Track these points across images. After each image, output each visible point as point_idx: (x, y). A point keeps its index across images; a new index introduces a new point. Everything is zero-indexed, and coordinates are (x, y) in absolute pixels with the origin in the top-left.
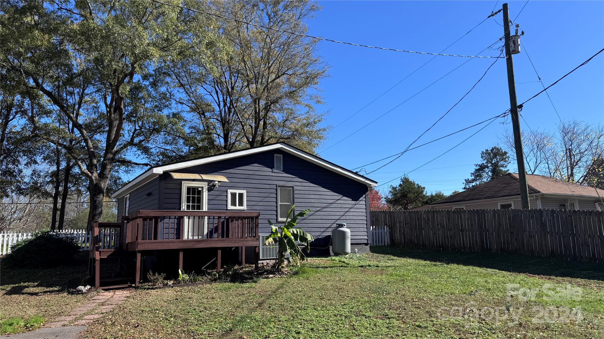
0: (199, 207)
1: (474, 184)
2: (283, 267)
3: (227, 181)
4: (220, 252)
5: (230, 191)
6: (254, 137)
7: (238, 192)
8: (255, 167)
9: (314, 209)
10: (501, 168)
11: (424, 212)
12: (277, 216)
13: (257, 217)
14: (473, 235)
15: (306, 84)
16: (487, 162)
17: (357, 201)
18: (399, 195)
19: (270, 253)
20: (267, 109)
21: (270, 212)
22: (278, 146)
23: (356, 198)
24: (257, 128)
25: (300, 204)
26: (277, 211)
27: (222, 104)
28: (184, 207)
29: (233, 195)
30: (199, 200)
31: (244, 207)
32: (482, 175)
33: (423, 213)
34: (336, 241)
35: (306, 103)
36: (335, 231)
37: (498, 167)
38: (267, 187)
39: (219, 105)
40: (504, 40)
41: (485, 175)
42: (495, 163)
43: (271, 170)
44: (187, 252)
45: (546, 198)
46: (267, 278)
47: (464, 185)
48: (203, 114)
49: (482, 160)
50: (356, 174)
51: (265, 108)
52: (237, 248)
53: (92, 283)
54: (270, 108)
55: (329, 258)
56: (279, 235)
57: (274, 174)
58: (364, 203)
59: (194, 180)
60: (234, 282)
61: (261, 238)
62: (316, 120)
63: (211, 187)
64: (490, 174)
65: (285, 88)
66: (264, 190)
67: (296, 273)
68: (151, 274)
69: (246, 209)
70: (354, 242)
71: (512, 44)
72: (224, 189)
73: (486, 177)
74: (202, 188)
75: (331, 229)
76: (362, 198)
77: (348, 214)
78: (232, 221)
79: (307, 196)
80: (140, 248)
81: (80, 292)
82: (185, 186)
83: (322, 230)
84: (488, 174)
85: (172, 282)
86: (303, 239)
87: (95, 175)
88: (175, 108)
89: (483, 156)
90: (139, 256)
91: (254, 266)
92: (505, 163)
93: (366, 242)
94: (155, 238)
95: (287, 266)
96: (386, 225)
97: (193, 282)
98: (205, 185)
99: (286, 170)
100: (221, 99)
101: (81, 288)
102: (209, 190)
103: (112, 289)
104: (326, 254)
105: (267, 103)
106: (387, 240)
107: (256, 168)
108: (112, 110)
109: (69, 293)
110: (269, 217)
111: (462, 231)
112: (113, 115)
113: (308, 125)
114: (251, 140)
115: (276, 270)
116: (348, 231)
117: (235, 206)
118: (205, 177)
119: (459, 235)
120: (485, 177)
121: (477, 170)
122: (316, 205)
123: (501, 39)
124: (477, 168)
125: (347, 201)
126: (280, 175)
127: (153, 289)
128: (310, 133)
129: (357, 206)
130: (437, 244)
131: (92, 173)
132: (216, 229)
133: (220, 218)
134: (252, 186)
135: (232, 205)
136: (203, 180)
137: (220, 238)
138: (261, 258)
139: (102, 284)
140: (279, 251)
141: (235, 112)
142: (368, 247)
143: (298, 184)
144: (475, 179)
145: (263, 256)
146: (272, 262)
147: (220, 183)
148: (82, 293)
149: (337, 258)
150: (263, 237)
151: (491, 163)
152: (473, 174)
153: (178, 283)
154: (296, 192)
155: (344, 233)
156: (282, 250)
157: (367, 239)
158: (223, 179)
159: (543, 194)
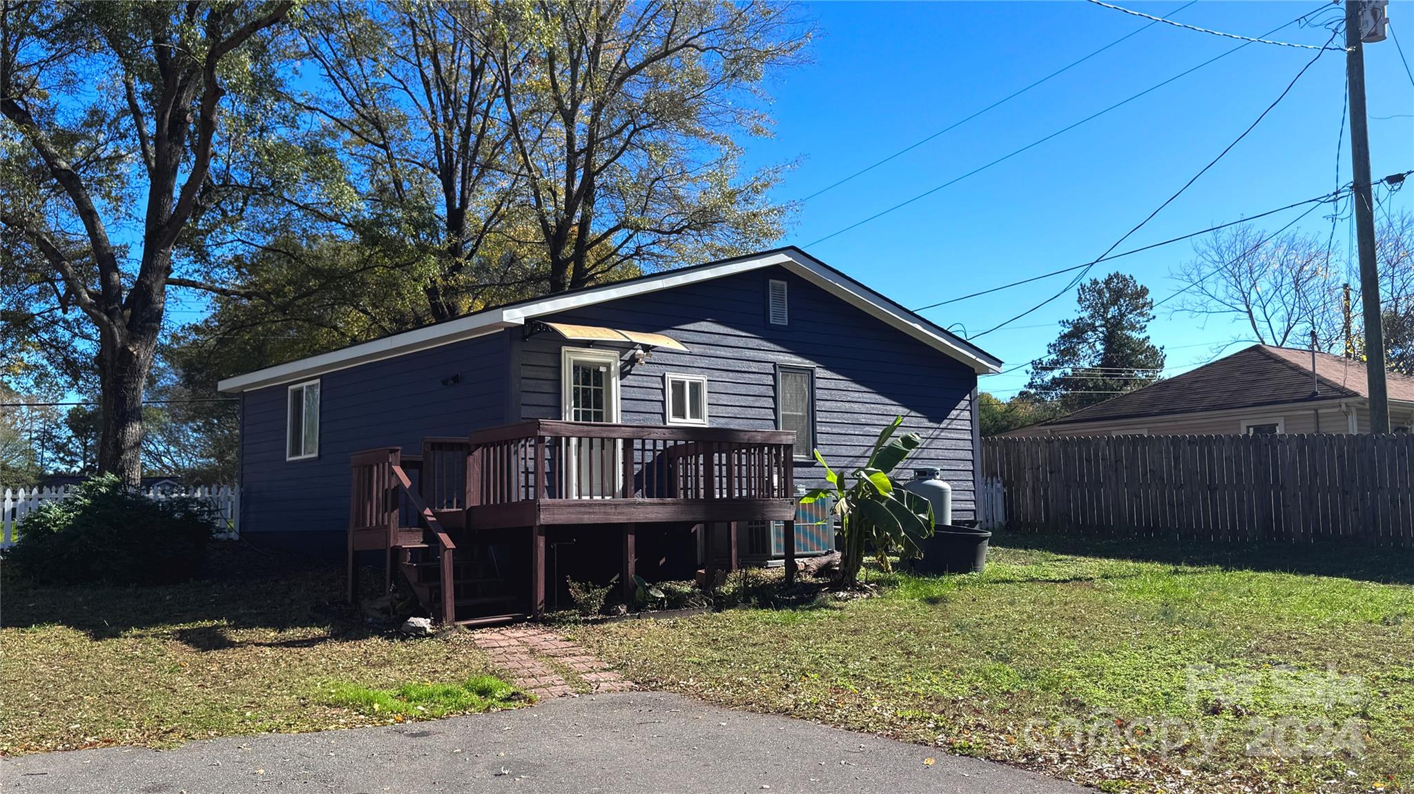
0: (599, 416)
1: (1057, 373)
5: (671, 376)
7: (688, 378)
9: (858, 430)
10: (1129, 333)
11: (1108, 443)
13: (789, 446)
14: (1241, 500)
16: (1092, 316)
22: (782, 258)
25: (828, 417)
28: (568, 416)
29: (679, 388)
30: (602, 399)
31: (704, 421)
32: (1078, 349)
33: (1103, 443)
37: (1123, 329)
38: (754, 367)
41: (1084, 349)
42: (1114, 317)
47: (1030, 375)
49: (1079, 309)
58: (967, 414)
59: (591, 343)
63: (627, 366)
64: (1099, 347)
66: (745, 376)
68: (575, 585)
69: (707, 424)
72: (656, 370)
73: (1089, 356)
74: (608, 366)
76: (963, 403)
77: (932, 443)
79: (842, 395)
80: (545, 518)
82: (570, 357)
84: (1092, 347)
85: (625, 606)
89: (1083, 296)
90: (540, 539)
92: (1141, 319)
93: (972, 518)
98: (613, 359)
101: (415, 621)
102: (624, 372)
109: (386, 637)
111: (1213, 489)
116: (945, 486)
117: (684, 416)
118: (615, 336)
119: (1205, 499)
120: (1084, 357)
121: (1064, 337)
124: (1066, 331)
126: (782, 336)
129: (953, 424)
130: (1140, 521)
131: (111, 315)
134: (719, 363)
135: (675, 415)
136: (611, 345)
144: (1058, 360)
151: (1104, 318)
152: (1055, 345)
153: (636, 609)
154: (818, 383)
157: (974, 511)
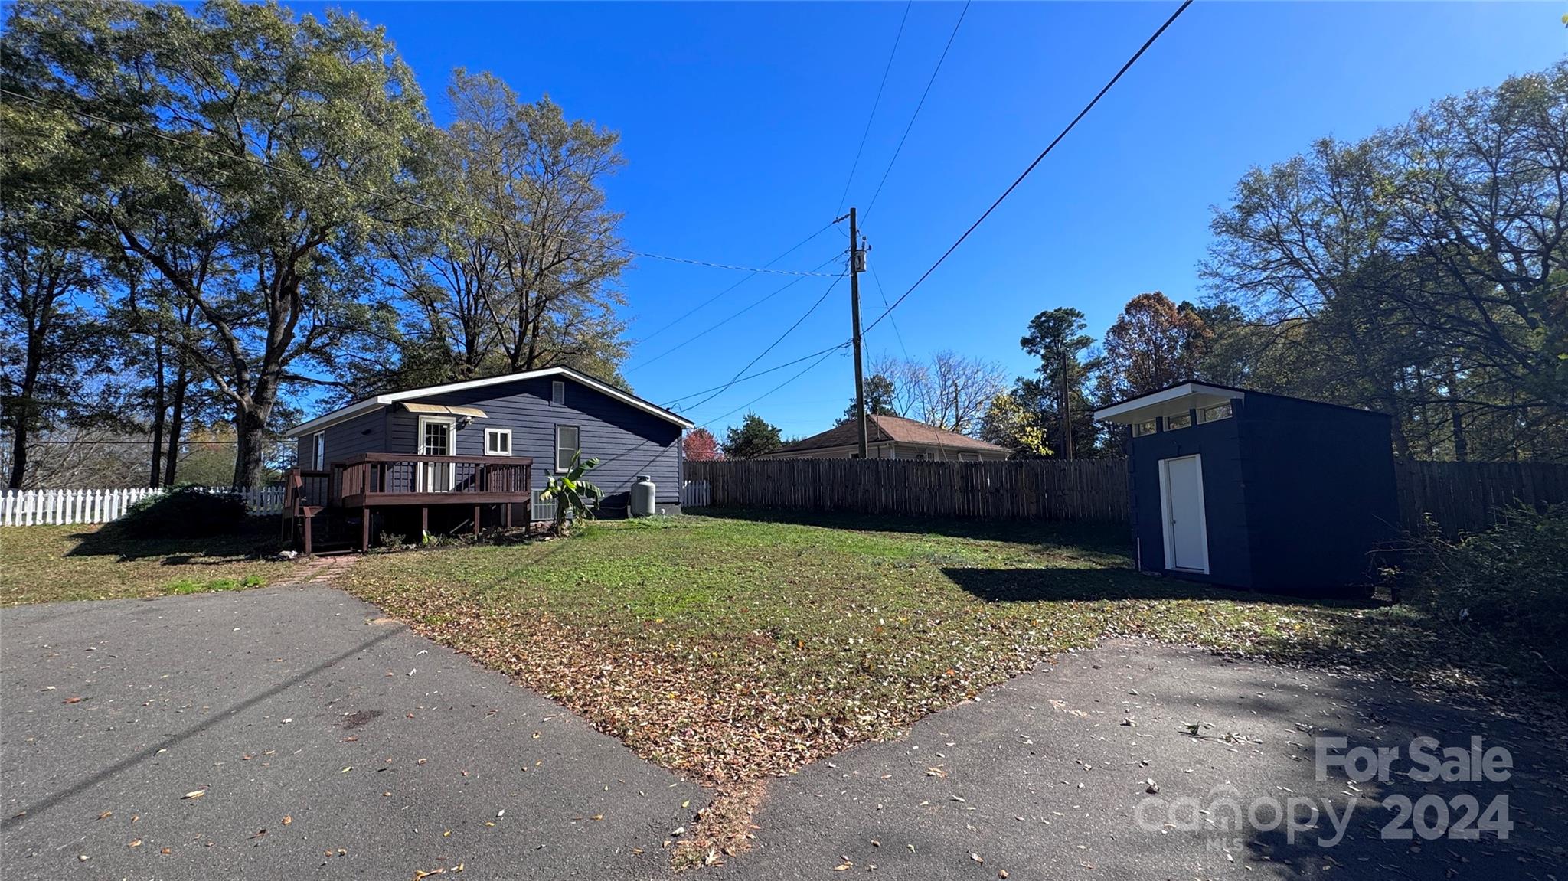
0: (443, 452)
2: (562, 529)
3: (486, 416)
4: (478, 509)
5: (488, 431)
6: (518, 348)
7: (499, 431)
8: (525, 398)
9: (607, 457)
12: (555, 465)
13: (529, 466)
15: (602, 274)
17: (666, 446)
18: (741, 440)
19: (545, 514)
20: (540, 305)
21: (545, 461)
22: (558, 370)
23: (665, 443)
24: (523, 334)
25: (588, 451)
26: (555, 459)
27: (463, 293)
28: (422, 450)
29: (493, 436)
30: (444, 442)
31: (509, 453)
34: (636, 499)
35: (601, 302)
36: (635, 486)
38: (542, 425)
39: (459, 293)
40: (849, 253)
43: (547, 403)
44: (432, 508)
45: (900, 447)
46: (543, 540)
48: (431, 305)
50: (667, 411)
51: (537, 305)
52: (499, 505)
53: (300, 548)
54: (544, 306)
55: (627, 520)
56: (559, 489)
57: (551, 409)
58: (676, 449)
59: (436, 414)
60: (499, 545)
61: (533, 494)
62: (616, 329)
63: (461, 424)
65: (569, 277)
66: (536, 430)
67: (582, 535)
68: (385, 535)
69: (511, 455)
70: (660, 500)
71: (857, 260)
72: (479, 427)
74: (449, 425)
75: (629, 484)
76: (673, 443)
77: (653, 463)
78: (495, 470)
79: (597, 439)
80: (369, 502)
81: (284, 558)
82: (423, 421)
83: (618, 484)
85: (414, 545)
86: (591, 493)
87: (248, 399)
88: (381, 292)
90: (367, 512)
91: (524, 528)
93: (678, 501)
94: (382, 490)
95: (569, 528)
96: (707, 479)
97: (442, 545)
98: (453, 423)
99: (568, 404)
100: (463, 286)
101: (287, 553)
102: (459, 428)
103: (330, 555)
104: (623, 515)
105: (539, 297)
106: (706, 500)
107: (527, 400)
108: (277, 294)
109: (268, 560)
110: (544, 466)
112: (278, 303)
113: (603, 335)
114: (513, 352)
115: (553, 531)
116: (652, 486)
117: (496, 450)
118: (453, 410)
122: (610, 451)
123: (846, 252)
125: (654, 447)
126: (559, 410)
127: (389, 553)
128: (605, 348)
129: (666, 454)
131: (242, 395)
132: (473, 478)
133: (477, 465)
134: (519, 424)
135: (491, 449)
136: (451, 415)
137: (478, 491)
138: (533, 518)
139: (314, 550)
140: (558, 509)
141: (486, 306)
142: (679, 507)
143: (585, 422)
145: (536, 517)
146: (548, 524)
147: (473, 420)
148: (290, 560)
149: (636, 521)
150: (536, 492)
153: (421, 546)
154: (582, 433)
155: (647, 488)
156: (563, 506)
157: (679, 497)
158: (480, 414)
159: (897, 442)
